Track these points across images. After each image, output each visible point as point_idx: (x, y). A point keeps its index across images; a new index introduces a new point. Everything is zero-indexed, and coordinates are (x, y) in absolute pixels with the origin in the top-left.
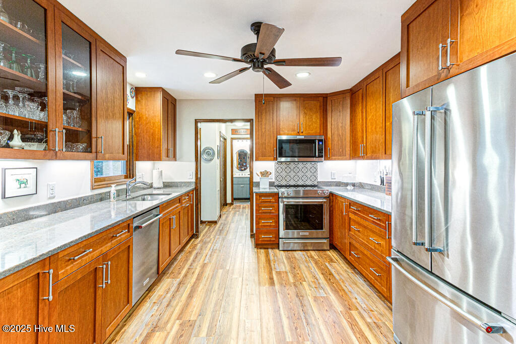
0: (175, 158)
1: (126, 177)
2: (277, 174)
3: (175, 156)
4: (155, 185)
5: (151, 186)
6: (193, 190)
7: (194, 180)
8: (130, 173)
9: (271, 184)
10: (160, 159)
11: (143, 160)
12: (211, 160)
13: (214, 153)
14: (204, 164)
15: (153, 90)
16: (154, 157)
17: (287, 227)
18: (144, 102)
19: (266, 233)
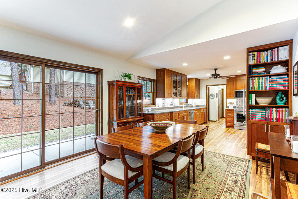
0: (199, 98)
1: (186, 103)
2: (237, 104)
3: (199, 97)
4: (193, 106)
5: (192, 106)
6: (205, 108)
7: (206, 105)
8: (187, 102)
9: (234, 107)
10: (195, 98)
11: (190, 98)
12: (213, 98)
13: (214, 96)
14: (210, 100)
15: (192, 79)
16: (193, 97)
17: (237, 121)
18: (190, 82)
19: (229, 123)
